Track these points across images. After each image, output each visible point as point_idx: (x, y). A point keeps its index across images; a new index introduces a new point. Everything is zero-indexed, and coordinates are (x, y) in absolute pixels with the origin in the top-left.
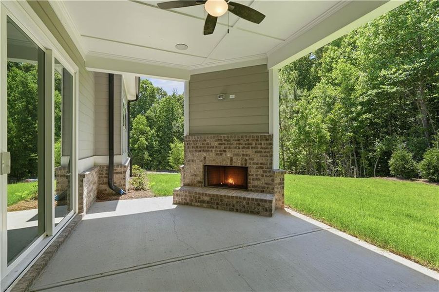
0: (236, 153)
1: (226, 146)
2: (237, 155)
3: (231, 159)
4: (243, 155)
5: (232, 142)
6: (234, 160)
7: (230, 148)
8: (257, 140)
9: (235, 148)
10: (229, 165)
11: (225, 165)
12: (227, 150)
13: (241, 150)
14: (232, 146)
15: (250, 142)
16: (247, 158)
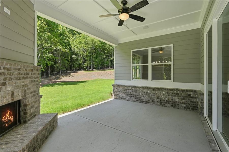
0: (17, 84)
1: (6, 76)
2: (18, 87)
3: (13, 94)
4: (23, 86)
5: (12, 71)
6: (15, 94)
7: (11, 79)
8: (32, 70)
9: (16, 79)
10: (10, 102)
11: (6, 103)
12: (7, 82)
13: (21, 81)
14: (13, 77)
15: (28, 72)
16: (26, 88)
